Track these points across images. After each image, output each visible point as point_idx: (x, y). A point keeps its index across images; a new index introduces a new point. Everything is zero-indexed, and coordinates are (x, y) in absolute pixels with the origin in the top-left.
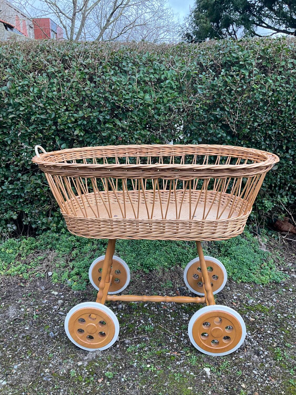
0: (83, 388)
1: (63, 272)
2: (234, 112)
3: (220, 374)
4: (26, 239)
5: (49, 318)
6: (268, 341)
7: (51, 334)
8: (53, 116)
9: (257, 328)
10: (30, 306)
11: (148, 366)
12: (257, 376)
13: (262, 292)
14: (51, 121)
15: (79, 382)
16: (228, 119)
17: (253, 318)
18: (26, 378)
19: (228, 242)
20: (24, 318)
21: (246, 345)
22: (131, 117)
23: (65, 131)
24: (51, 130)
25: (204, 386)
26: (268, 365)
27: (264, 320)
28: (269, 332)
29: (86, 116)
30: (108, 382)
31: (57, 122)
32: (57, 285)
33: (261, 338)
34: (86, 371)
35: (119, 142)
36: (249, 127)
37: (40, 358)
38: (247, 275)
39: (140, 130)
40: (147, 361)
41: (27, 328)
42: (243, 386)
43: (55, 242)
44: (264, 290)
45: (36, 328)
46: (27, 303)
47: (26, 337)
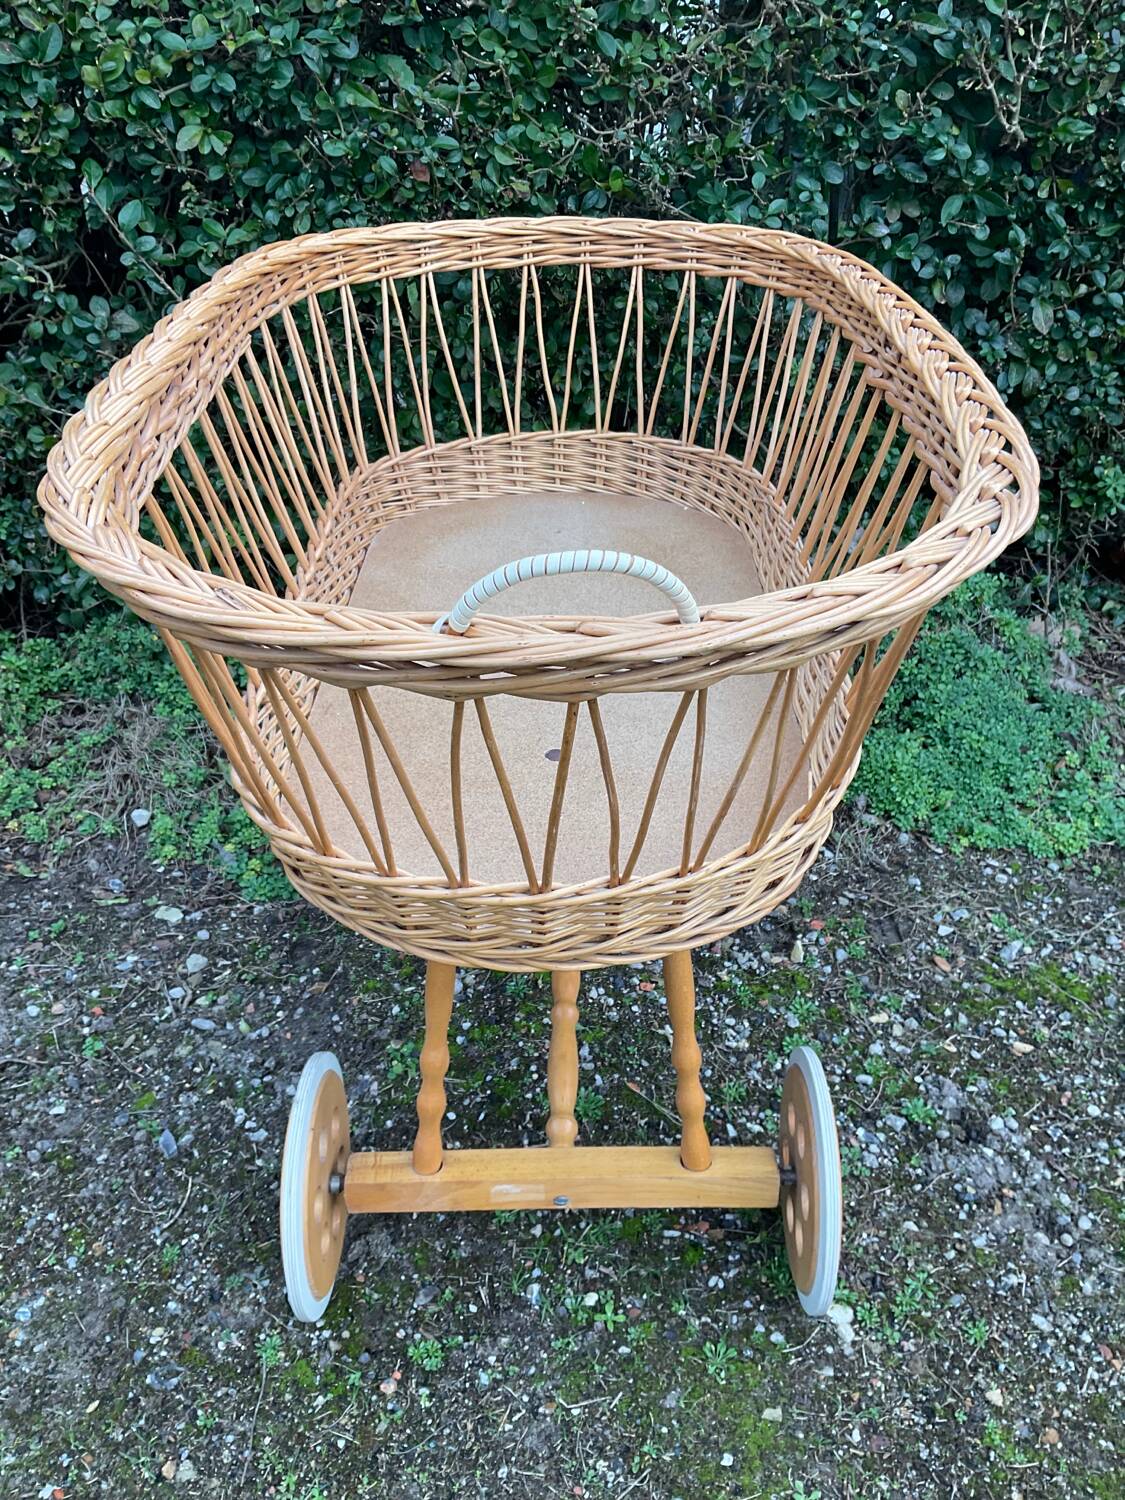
0: (320, 1422)
1: (198, 808)
2: (1025, 25)
3: (897, 1335)
4: (18, 651)
5: (152, 1052)
6: (1092, 1161)
7: (165, 1141)
8: (53, 50)
9: (1046, 1094)
10: (63, 987)
11: (591, 1299)
12: (1051, 1342)
13: (1058, 900)
14: (48, 76)
15: (301, 1391)
16: (988, 61)
17: (1023, 1039)
18: (72, 1371)
19: (920, 661)
20: (43, 1055)
21: (1003, 1186)
22: (476, 48)
23: (131, 132)
24: (55, 128)
25: (832, 1404)
26: (1094, 1284)
27: (1070, 1049)
28: (1094, 1111)
29: (231, 48)
30: (424, 1391)
31: (80, 83)
32: (176, 874)
33: (1060, 1144)
34: (326, 1334)
35: (413, 188)
36: (1092, 110)
37: (127, 1267)
38: (995, 815)
39: (523, 121)
40: (583, 1274)
41: (60, 1110)
42: (995, 1396)
43: (145, 668)
44: (1066, 885)
45: (96, 1105)
46: (49, 975)
47: (55, 1155)
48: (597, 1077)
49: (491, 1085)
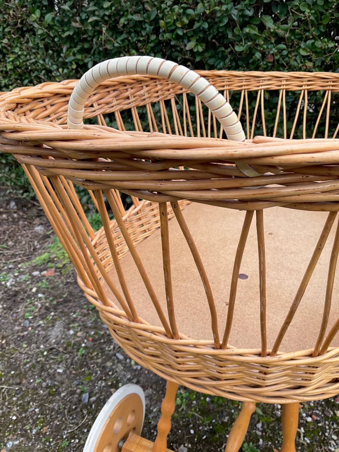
7: (85, 397)
8: (153, 17)
10: (84, 327)
14: (150, 25)
20: (65, 349)
23: (172, 43)
24: (151, 43)
29: (208, 12)
31: (159, 28)
35: (267, 64)
37: (50, 442)
39: (313, 38)
41: (60, 371)
45: (73, 374)
46: (82, 322)
47: (50, 387)
48: (261, 440)
49: (214, 425)
